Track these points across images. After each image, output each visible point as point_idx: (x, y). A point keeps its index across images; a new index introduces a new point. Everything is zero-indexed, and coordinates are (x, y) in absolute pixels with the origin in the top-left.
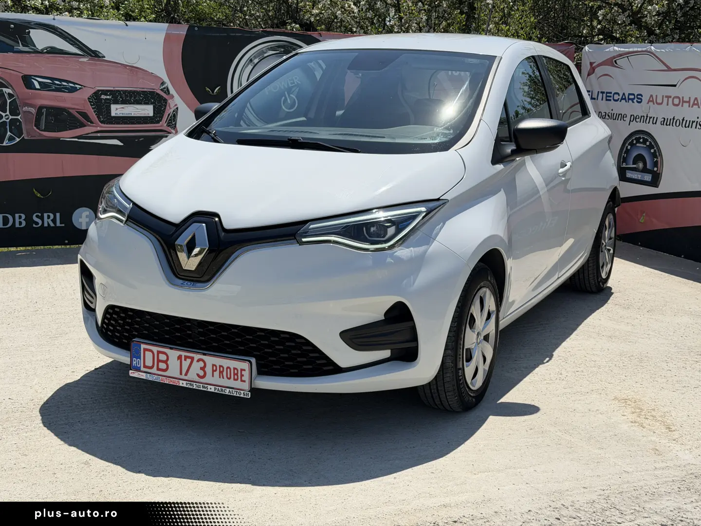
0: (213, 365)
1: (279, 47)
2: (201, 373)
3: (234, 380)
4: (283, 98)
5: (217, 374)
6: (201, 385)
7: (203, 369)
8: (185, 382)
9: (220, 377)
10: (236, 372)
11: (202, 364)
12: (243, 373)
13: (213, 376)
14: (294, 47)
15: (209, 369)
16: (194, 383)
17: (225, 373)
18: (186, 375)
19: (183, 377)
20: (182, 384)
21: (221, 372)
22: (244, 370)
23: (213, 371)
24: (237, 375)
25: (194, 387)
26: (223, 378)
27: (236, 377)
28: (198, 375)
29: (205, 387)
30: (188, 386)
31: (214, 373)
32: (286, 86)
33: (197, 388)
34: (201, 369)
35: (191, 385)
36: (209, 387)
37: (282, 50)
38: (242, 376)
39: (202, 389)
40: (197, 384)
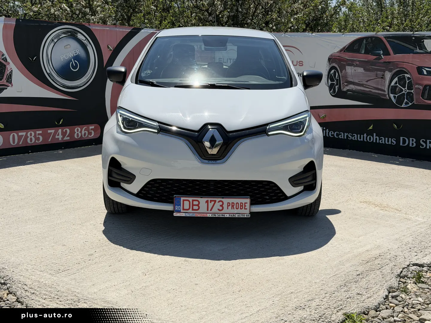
0: (228, 203)
1: (68, 32)
2: (221, 208)
3: (241, 209)
4: (71, 63)
5: (230, 207)
6: (221, 214)
7: (222, 206)
8: (211, 215)
9: (232, 209)
10: (242, 204)
11: (221, 203)
12: (246, 204)
13: (228, 208)
14: (76, 32)
15: (225, 206)
16: (217, 214)
17: (235, 207)
18: (211, 210)
19: (209, 212)
20: (208, 215)
21: (233, 206)
22: (247, 203)
23: (228, 206)
24: (242, 206)
25: (217, 216)
26: (234, 209)
27: (242, 207)
28: (219, 210)
29: (223, 215)
30: (212, 216)
31: (229, 207)
32: (72, 56)
33: (218, 216)
34: (221, 206)
35: (214, 215)
36: (226, 215)
37: (70, 34)
38: (245, 206)
39: (221, 216)
40: (218, 214)
